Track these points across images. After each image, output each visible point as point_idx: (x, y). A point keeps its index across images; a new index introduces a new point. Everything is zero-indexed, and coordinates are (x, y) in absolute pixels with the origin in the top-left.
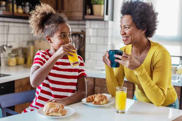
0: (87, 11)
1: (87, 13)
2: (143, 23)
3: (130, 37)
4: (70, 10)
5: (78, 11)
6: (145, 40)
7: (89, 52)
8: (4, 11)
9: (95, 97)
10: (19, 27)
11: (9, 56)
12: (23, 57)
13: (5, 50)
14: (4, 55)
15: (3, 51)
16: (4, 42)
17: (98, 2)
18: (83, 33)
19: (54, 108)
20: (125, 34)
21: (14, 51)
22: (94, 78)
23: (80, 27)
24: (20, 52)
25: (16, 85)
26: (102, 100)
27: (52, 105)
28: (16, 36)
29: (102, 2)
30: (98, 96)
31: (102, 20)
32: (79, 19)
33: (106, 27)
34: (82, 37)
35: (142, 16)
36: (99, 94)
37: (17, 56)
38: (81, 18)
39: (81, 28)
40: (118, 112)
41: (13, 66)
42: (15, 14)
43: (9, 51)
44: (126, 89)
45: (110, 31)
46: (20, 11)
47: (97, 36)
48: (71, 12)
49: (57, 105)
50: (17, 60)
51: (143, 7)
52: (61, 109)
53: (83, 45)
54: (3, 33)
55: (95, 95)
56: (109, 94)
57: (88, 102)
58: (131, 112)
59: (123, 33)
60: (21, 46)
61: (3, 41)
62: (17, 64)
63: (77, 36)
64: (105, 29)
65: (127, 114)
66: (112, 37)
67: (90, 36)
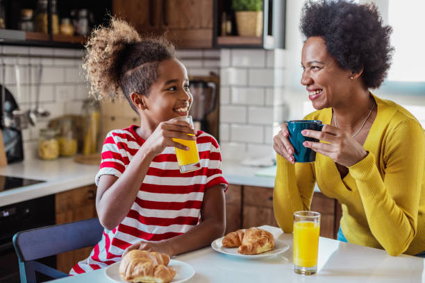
0: (224, 26)
1: (224, 31)
2: (352, 56)
3: (325, 90)
4: (183, 26)
5: (201, 28)
6: (363, 95)
7: (230, 124)
8: (31, 31)
9: (243, 234)
10: (65, 67)
11: (41, 135)
12: (74, 137)
13: (32, 124)
14: (31, 134)
15: (29, 125)
16: (30, 103)
17: (249, 6)
18: (215, 77)
19: (145, 264)
20: (312, 82)
21: (54, 124)
22: (243, 187)
23: (208, 64)
24: (67, 126)
25: (59, 204)
26: (261, 243)
27: (141, 257)
28: (59, 89)
29: (259, 5)
30: (251, 233)
31: (260, 47)
32: (203, 45)
33: (269, 65)
34: (211, 88)
35: (349, 37)
36: (254, 229)
37: (59, 136)
38: (210, 44)
39: (208, 68)
40: (299, 272)
41: (52, 160)
42: (55, 39)
43: (41, 124)
44: (319, 216)
45: (278, 73)
46: (67, 30)
47: (248, 86)
48: (186, 29)
49: (152, 257)
50: (61, 146)
51: (350, 16)
52: (161, 267)
53: (214, 108)
54: (27, 82)
55: (244, 230)
56: (277, 226)
57: (226, 246)
58: (332, 272)
59: (307, 81)
60: (69, 112)
61: (27, 101)
62: (62, 155)
63: (201, 85)
64: (266, 68)
65: (321, 275)
66: (283, 87)
67: (230, 87)
